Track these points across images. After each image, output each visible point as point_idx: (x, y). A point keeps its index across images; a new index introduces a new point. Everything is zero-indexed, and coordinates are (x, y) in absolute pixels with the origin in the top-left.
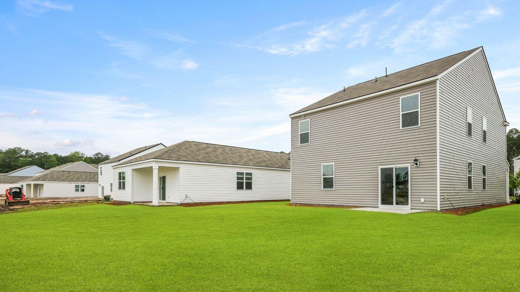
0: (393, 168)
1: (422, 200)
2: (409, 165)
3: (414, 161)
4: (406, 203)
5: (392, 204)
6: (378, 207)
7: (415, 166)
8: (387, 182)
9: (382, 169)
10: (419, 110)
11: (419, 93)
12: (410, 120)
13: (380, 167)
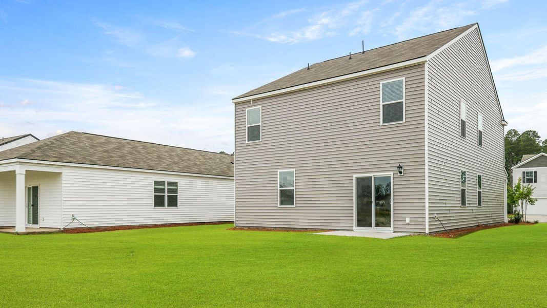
0: (371, 177)
1: (408, 220)
2: (392, 173)
3: (398, 168)
4: (387, 224)
5: (370, 225)
6: (352, 230)
7: (399, 174)
8: (364, 196)
9: (358, 179)
10: (404, 100)
11: (404, 78)
12: (393, 113)
13: (355, 176)
